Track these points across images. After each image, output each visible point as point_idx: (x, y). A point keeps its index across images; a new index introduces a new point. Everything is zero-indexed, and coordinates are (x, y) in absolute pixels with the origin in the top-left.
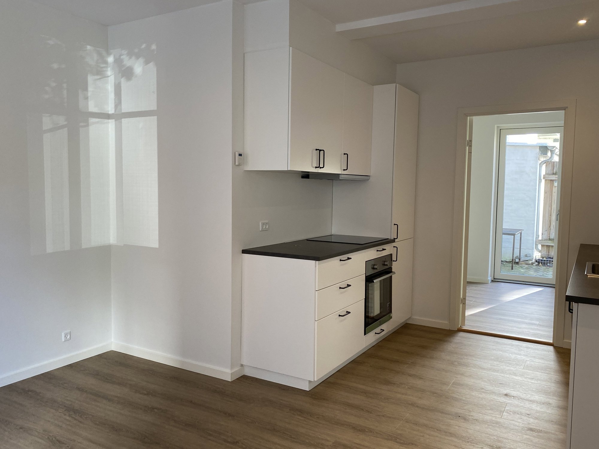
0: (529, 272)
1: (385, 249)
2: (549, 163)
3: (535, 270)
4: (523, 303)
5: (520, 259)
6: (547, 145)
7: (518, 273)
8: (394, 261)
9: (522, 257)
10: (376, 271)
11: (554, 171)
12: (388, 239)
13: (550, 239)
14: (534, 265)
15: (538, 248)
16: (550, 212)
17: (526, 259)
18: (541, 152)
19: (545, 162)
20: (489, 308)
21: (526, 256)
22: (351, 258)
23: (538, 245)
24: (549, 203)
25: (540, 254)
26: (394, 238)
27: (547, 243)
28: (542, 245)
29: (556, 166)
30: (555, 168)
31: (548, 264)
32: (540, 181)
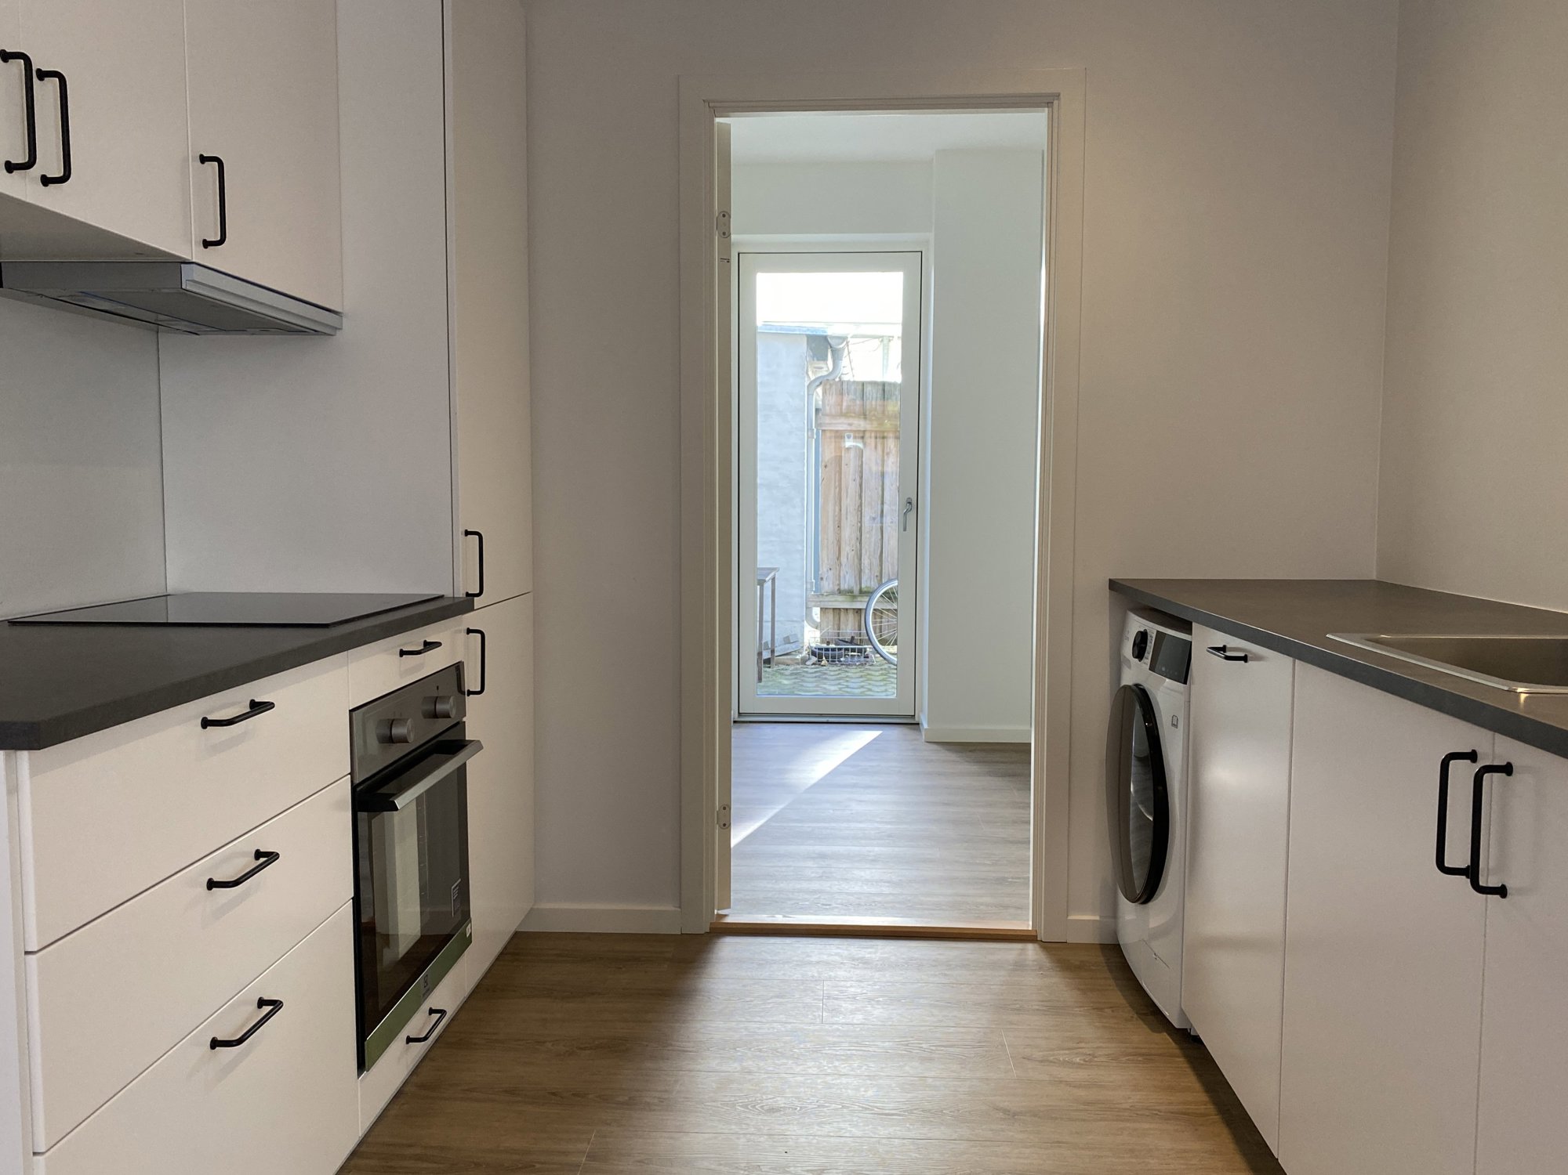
0: (805, 684)
1: (438, 644)
2: (831, 385)
3: (816, 677)
4: (855, 786)
5: (773, 652)
6: (825, 332)
7: (777, 691)
8: (470, 693)
9: (778, 645)
10: (397, 752)
11: (844, 407)
12: (442, 597)
13: (840, 592)
14: (808, 663)
15: (812, 617)
16: (837, 518)
17: (788, 649)
18: (811, 354)
19: (822, 382)
20: (770, 820)
21: (787, 640)
22: (268, 706)
23: (811, 609)
24: (835, 494)
25: (817, 634)
26: (468, 594)
27: (834, 603)
28: (821, 609)
29: (848, 394)
30: (845, 398)
31: (842, 659)
32: (810, 433)
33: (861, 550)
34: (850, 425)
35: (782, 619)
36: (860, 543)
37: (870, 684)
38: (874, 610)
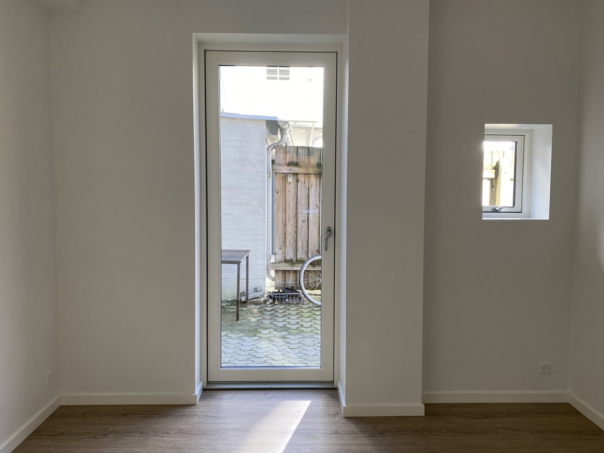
2: (280, 148)
5: (247, 297)
6: (276, 119)
9: (250, 293)
11: (287, 161)
13: (286, 261)
14: (267, 303)
15: (270, 275)
16: (284, 221)
17: (256, 295)
18: (269, 131)
19: (275, 146)
21: (256, 290)
23: (269, 271)
24: (282, 207)
25: (273, 284)
27: (282, 267)
28: (275, 270)
29: (289, 153)
30: (288, 156)
31: (287, 300)
32: (268, 174)
33: (297, 238)
34: (291, 170)
35: (253, 277)
36: (297, 234)
37: (302, 321)
38: (305, 271)
